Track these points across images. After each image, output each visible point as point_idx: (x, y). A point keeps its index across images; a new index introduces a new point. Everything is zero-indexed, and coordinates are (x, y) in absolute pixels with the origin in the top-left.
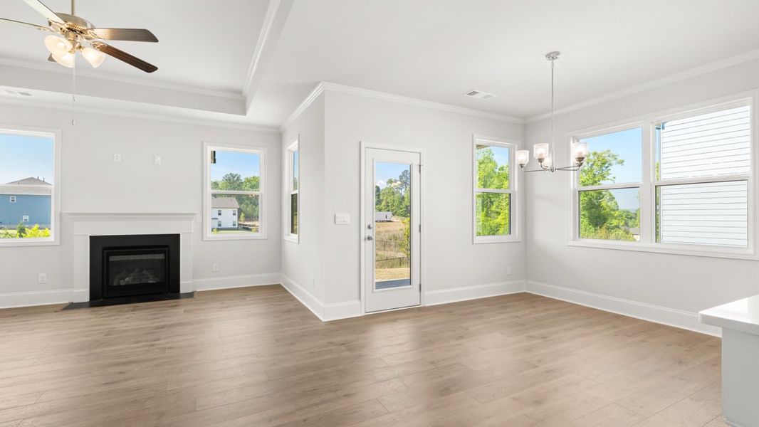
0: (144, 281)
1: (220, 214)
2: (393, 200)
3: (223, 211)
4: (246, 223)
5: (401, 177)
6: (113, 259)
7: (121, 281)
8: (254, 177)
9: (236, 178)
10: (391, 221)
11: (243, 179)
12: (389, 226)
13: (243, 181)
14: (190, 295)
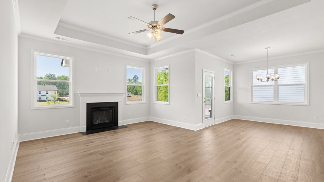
0: (104, 122)
1: (47, 93)
2: (130, 88)
3: (49, 92)
4: (60, 98)
5: (133, 78)
7: (96, 122)
8: (63, 76)
9: (52, 76)
10: (130, 96)
11: (56, 76)
12: (130, 98)
13: (57, 77)
14: (124, 127)
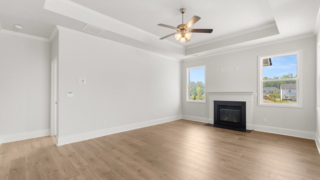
6: (221, 109)
7: (224, 119)
14: (250, 131)
